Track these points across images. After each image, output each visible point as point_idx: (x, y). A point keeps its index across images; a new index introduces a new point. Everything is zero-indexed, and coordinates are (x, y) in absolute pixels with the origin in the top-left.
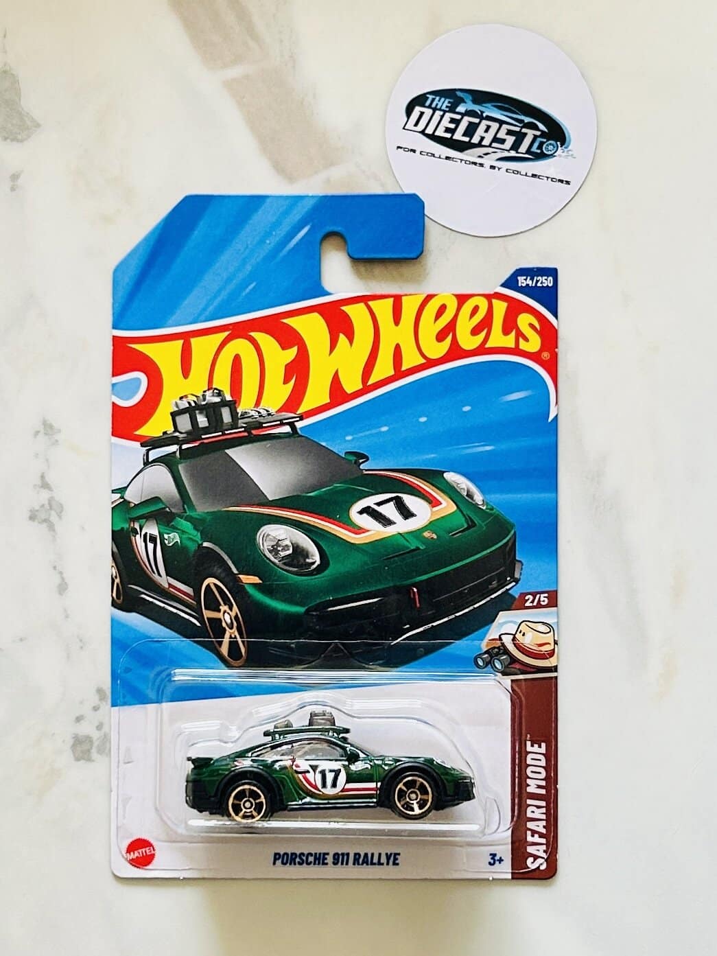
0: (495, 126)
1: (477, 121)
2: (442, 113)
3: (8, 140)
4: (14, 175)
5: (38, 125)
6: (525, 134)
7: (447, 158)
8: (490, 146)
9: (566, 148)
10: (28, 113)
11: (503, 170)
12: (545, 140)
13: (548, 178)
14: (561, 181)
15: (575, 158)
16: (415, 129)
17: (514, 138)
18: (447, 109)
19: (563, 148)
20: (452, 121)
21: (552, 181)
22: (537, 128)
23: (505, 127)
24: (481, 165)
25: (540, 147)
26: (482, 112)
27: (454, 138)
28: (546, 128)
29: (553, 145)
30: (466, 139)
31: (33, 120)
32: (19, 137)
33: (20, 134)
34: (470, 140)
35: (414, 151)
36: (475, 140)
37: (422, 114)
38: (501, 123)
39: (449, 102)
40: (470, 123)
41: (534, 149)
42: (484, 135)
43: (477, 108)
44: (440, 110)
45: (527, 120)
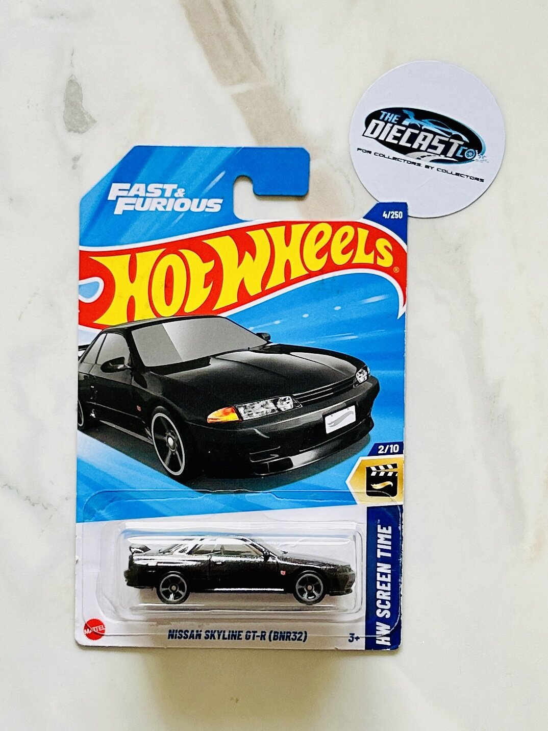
0: (430, 136)
1: (417, 132)
2: (392, 125)
3: (72, 132)
4: (75, 157)
5: (95, 121)
6: (453, 143)
7: (394, 158)
8: (426, 151)
9: (482, 155)
10: (87, 112)
11: (435, 169)
12: (466, 148)
13: (467, 176)
14: (477, 179)
15: (488, 162)
16: (371, 136)
17: (444, 146)
18: (396, 122)
19: (479, 154)
20: (399, 131)
21: (471, 179)
22: (461, 139)
23: (437, 137)
24: (419, 165)
25: (463, 153)
26: (421, 126)
27: (400, 144)
28: (468, 139)
29: (472, 152)
30: (409, 145)
31: (91, 117)
32: (80, 129)
33: (80, 127)
34: (412, 146)
35: (370, 152)
36: (415, 146)
37: (377, 125)
38: (435, 134)
39: (397, 117)
40: (412, 133)
41: (458, 155)
42: (422, 142)
43: (417, 123)
44: (391, 122)
45: (454, 133)
